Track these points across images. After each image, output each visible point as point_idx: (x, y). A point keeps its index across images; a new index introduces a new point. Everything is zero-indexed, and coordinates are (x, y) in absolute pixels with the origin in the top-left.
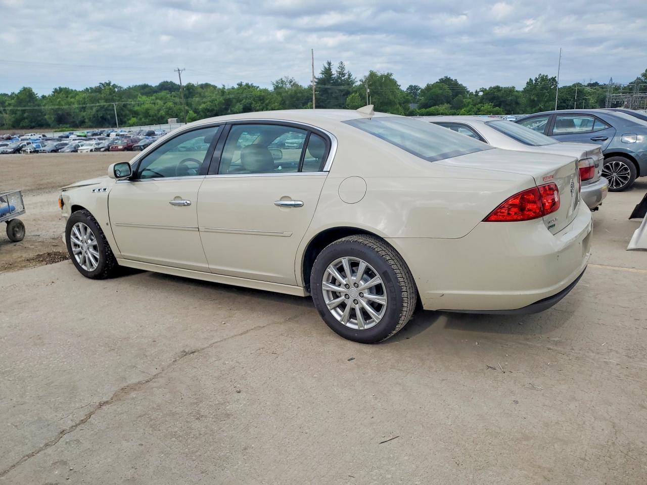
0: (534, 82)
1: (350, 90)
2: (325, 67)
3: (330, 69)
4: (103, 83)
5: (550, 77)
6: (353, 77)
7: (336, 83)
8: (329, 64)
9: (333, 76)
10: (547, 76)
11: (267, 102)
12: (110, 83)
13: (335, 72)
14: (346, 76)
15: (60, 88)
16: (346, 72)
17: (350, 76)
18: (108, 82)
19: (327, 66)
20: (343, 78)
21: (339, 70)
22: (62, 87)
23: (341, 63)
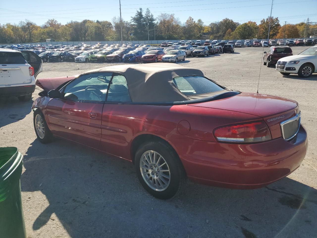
6: (154, 17)
8: (141, 9)
9: (143, 16)
10: (273, 17)
14: (151, 17)
16: (150, 14)
19: (139, 11)
20: (148, 18)
23: (148, 9)
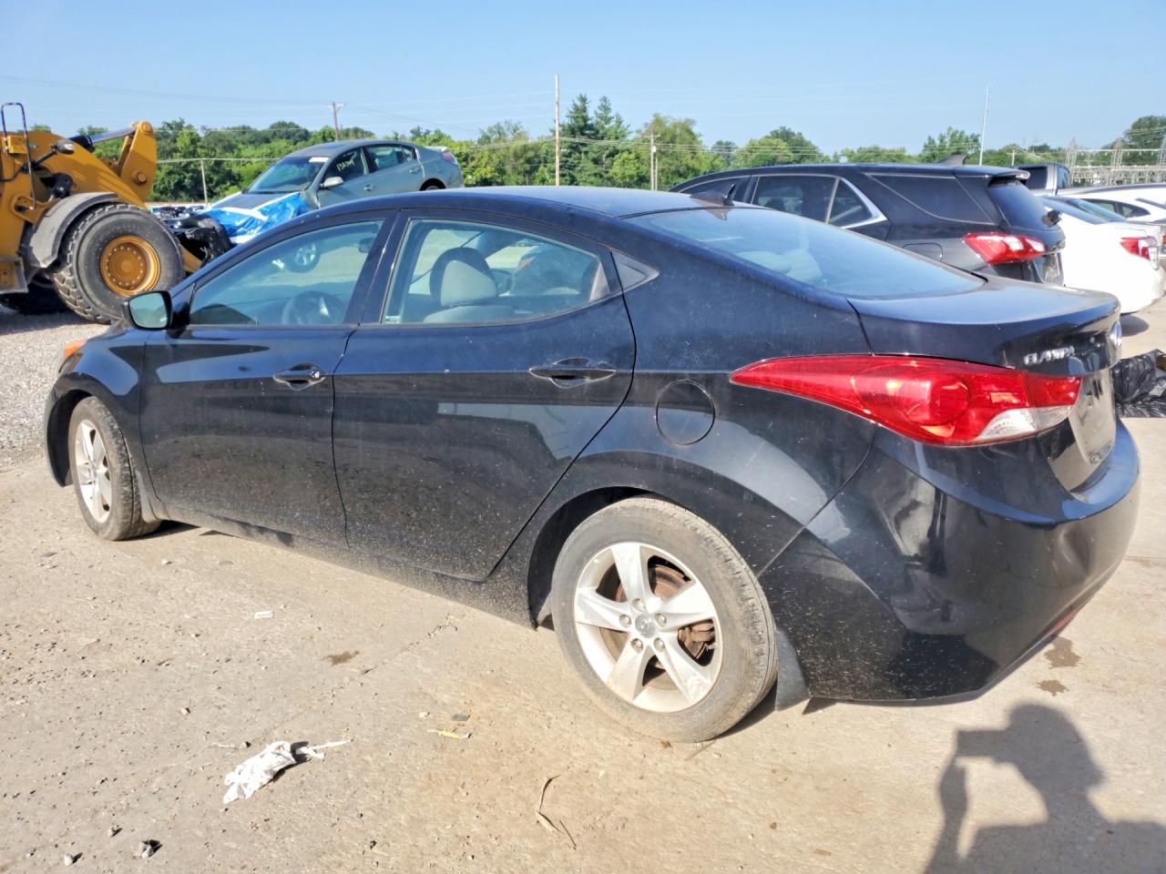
0: (938, 142)
1: (619, 147)
2: (575, 105)
3: (584, 110)
4: (170, 121)
5: (968, 133)
6: (624, 124)
7: (596, 134)
8: (583, 100)
9: (590, 122)
11: (473, 164)
12: (183, 122)
13: (592, 113)
14: (613, 123)
15: (90, 128)
16: (611, 115)
17: (619, 122)
18: (178, 120)
19: (579, 103)
20: (607, 126)
21: (599, 112)
22: (94, 126)
23: (605, 99)
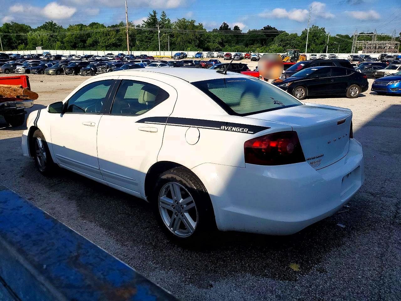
0: (308, 31)
2: (152, 16)
3: (155, 16)
5: (320, 27)
6: (172, 22)
8: (155, 13)
9: (158, 21)
10: (318, 27)
11: (109, 37)
14: (167, 22)
16: (166, 18)
17: (169, 21)
20: (165, 23)
23: (164, 12)
